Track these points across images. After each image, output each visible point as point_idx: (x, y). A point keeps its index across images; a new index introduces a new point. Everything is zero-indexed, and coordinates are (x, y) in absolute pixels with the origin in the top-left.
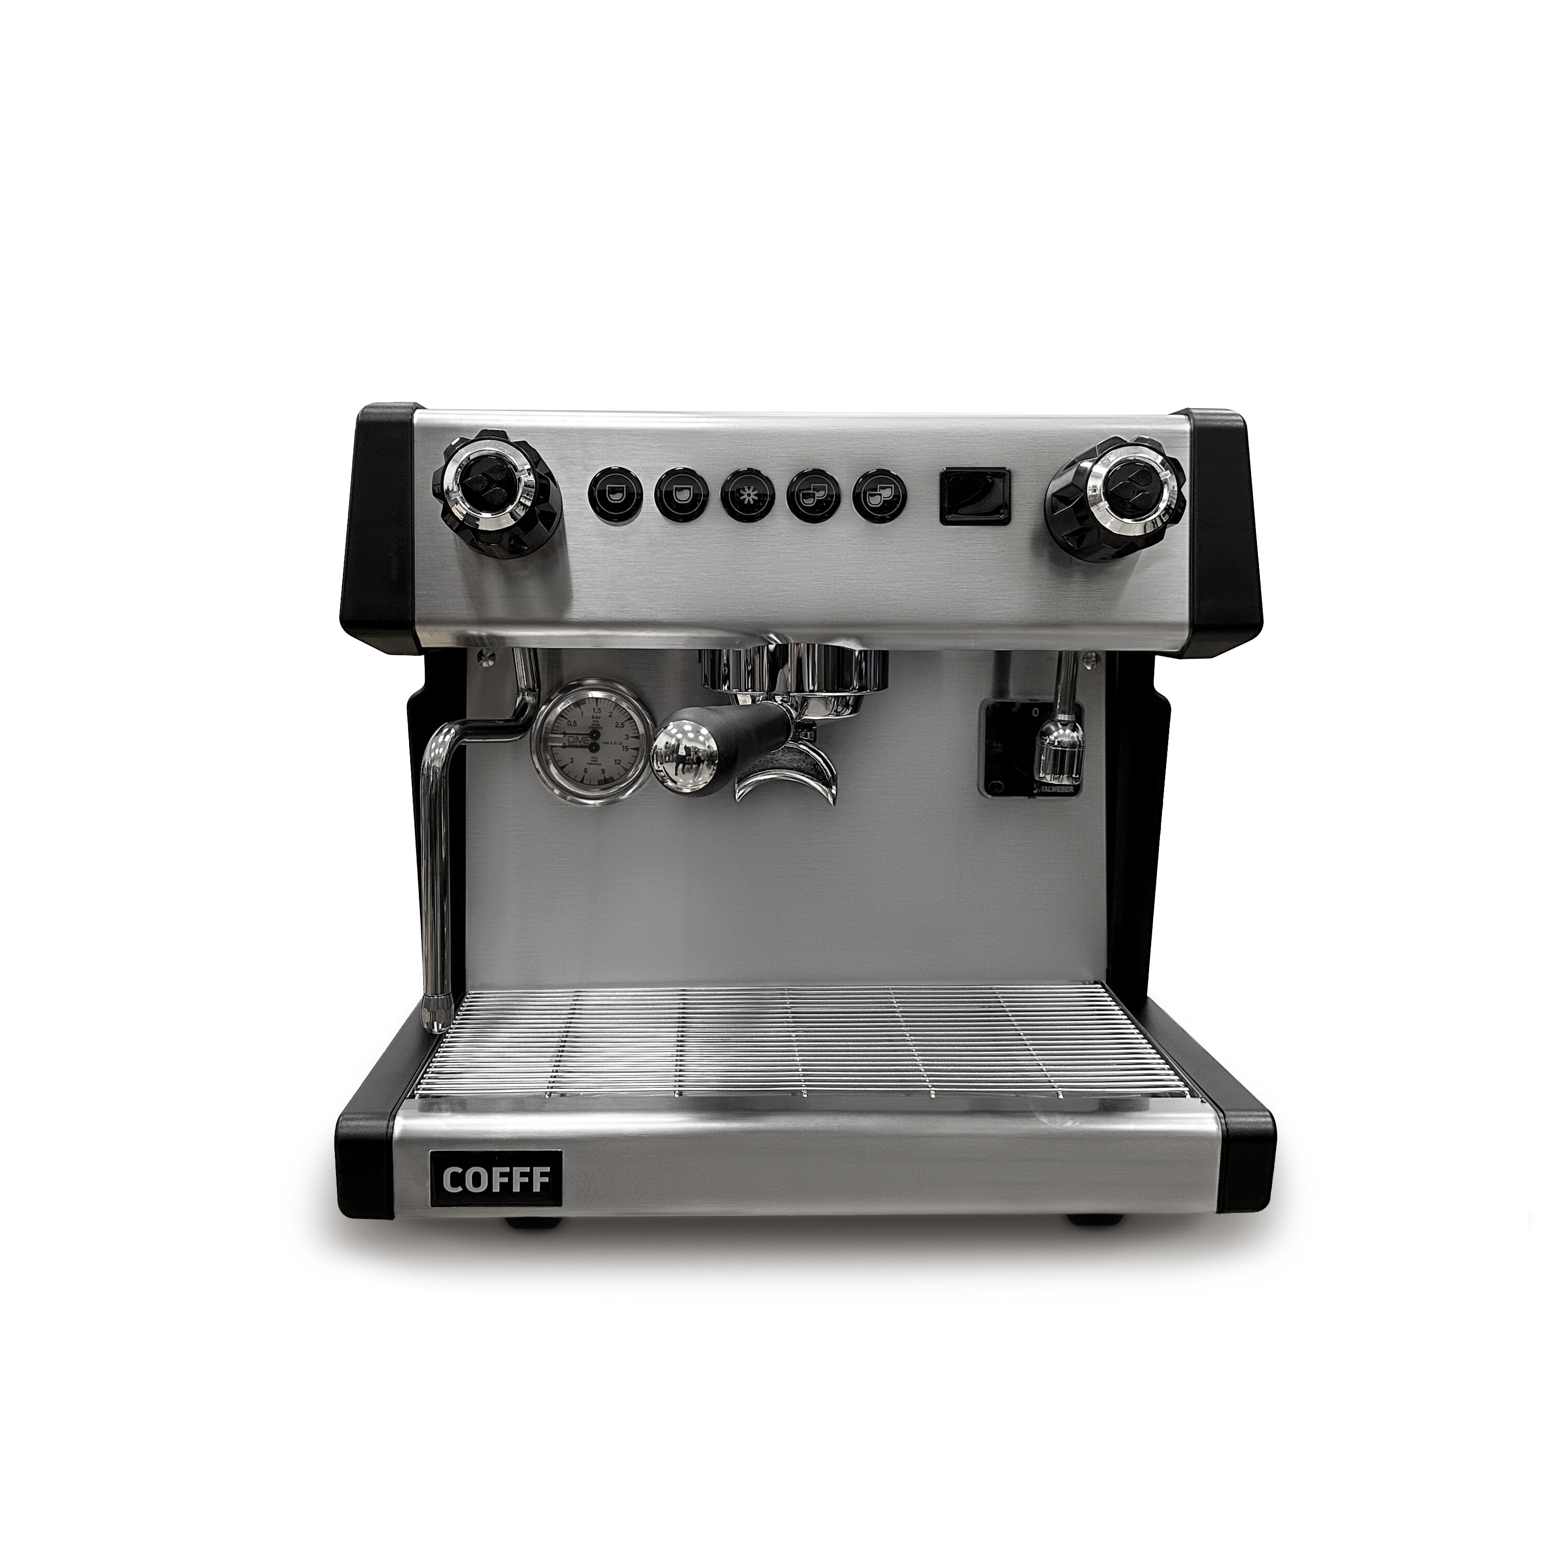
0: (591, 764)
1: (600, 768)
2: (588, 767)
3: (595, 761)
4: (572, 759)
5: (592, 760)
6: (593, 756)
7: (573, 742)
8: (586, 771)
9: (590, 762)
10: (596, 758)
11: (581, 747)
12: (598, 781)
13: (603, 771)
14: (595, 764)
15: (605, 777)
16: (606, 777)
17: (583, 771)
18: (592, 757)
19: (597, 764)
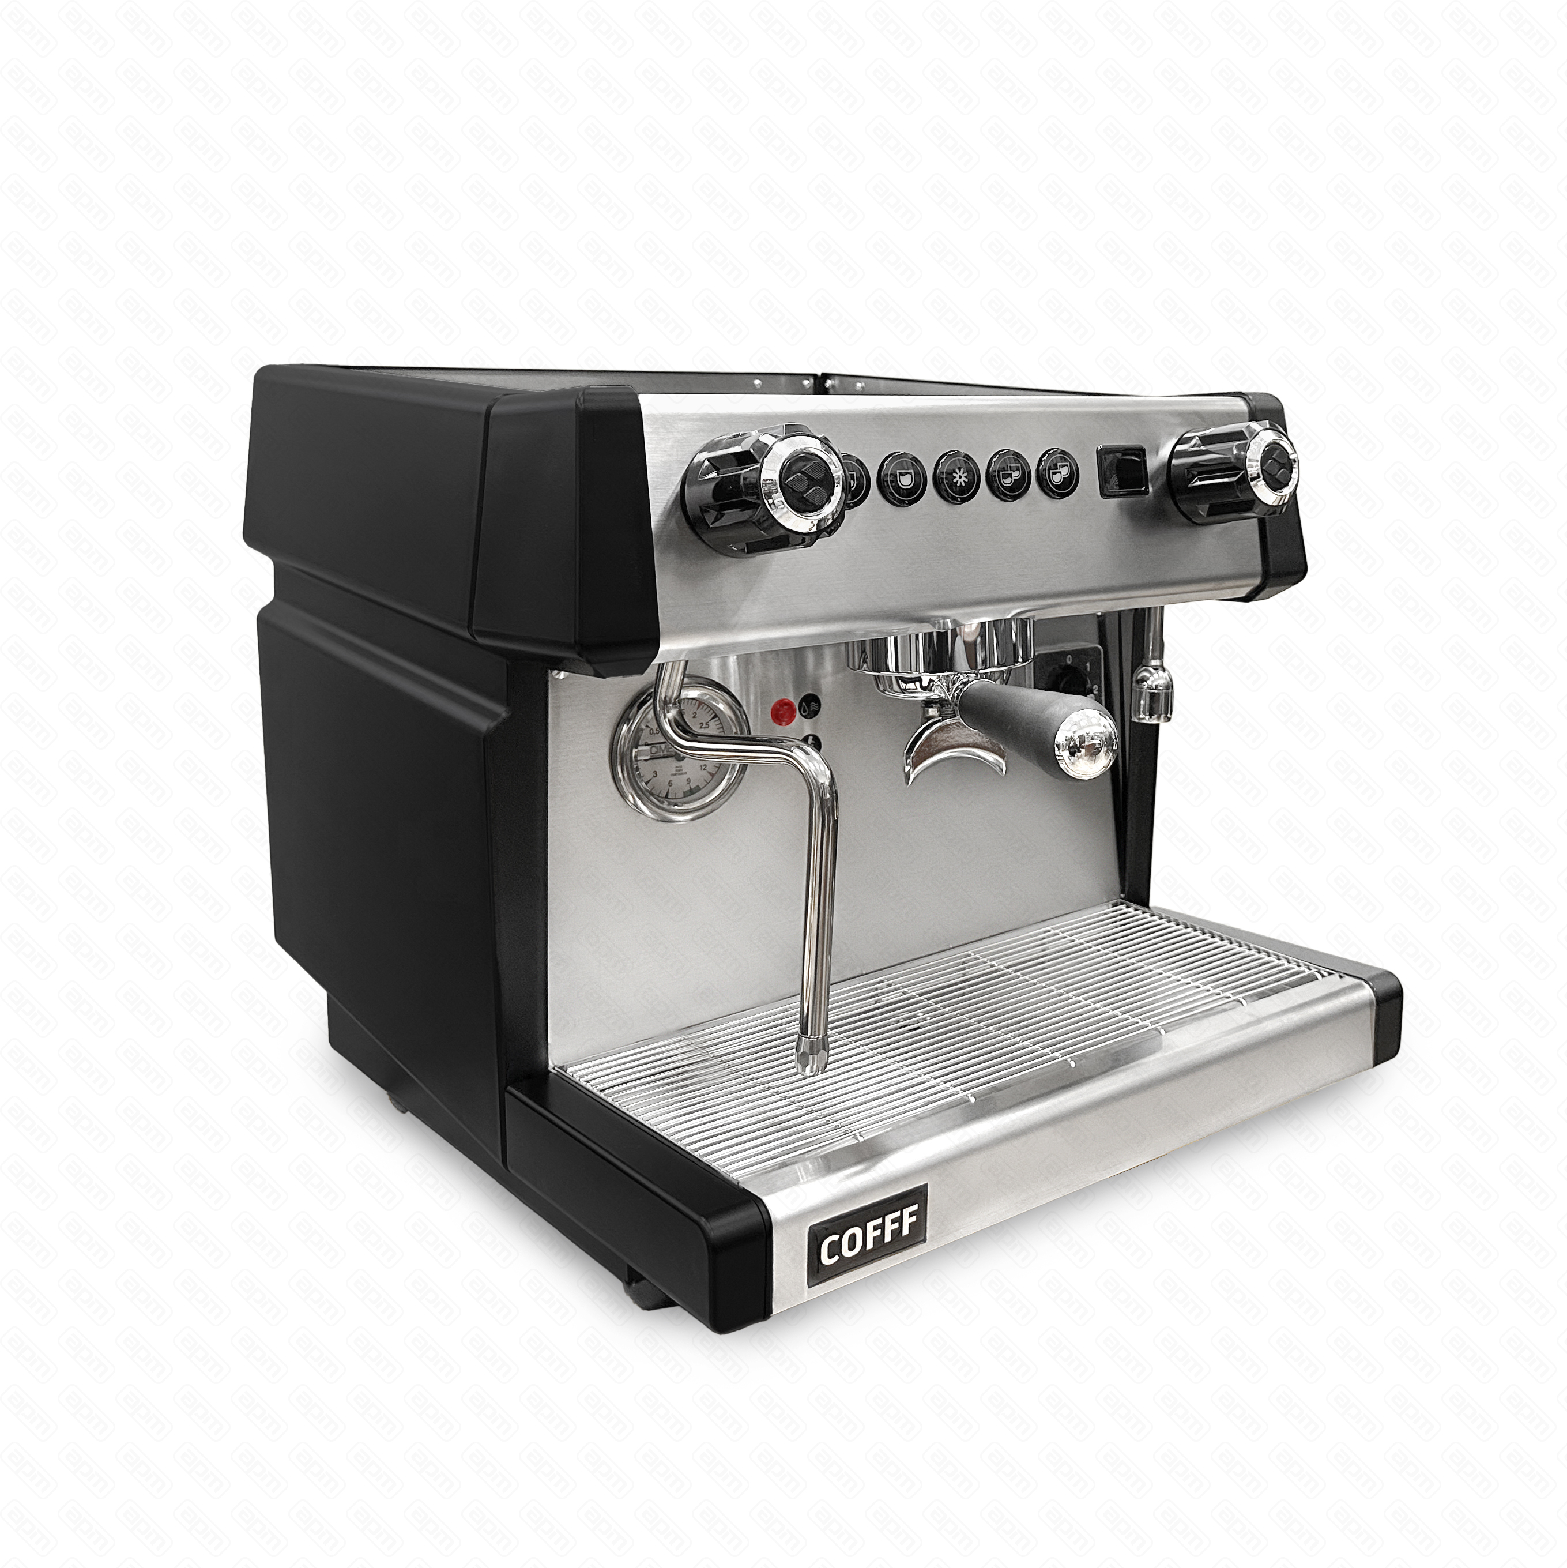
0: (675, 775)
1: (685, 777)
2: (671, 778)
3: (679, 770)
4: (655, 772)
5: (676, 771)
6: (678, 765)
7: (656, 752)
8: (670, 783)
9: (674, 772)
10: (681, 767)
11: (664, 757)
12: (684, 792)
13: (689, 781)
14: (680, 774)
15: (690, 787)
16: (692, 787)
17: (667, 783)
18: (677, 767)
19: (682, 774)
